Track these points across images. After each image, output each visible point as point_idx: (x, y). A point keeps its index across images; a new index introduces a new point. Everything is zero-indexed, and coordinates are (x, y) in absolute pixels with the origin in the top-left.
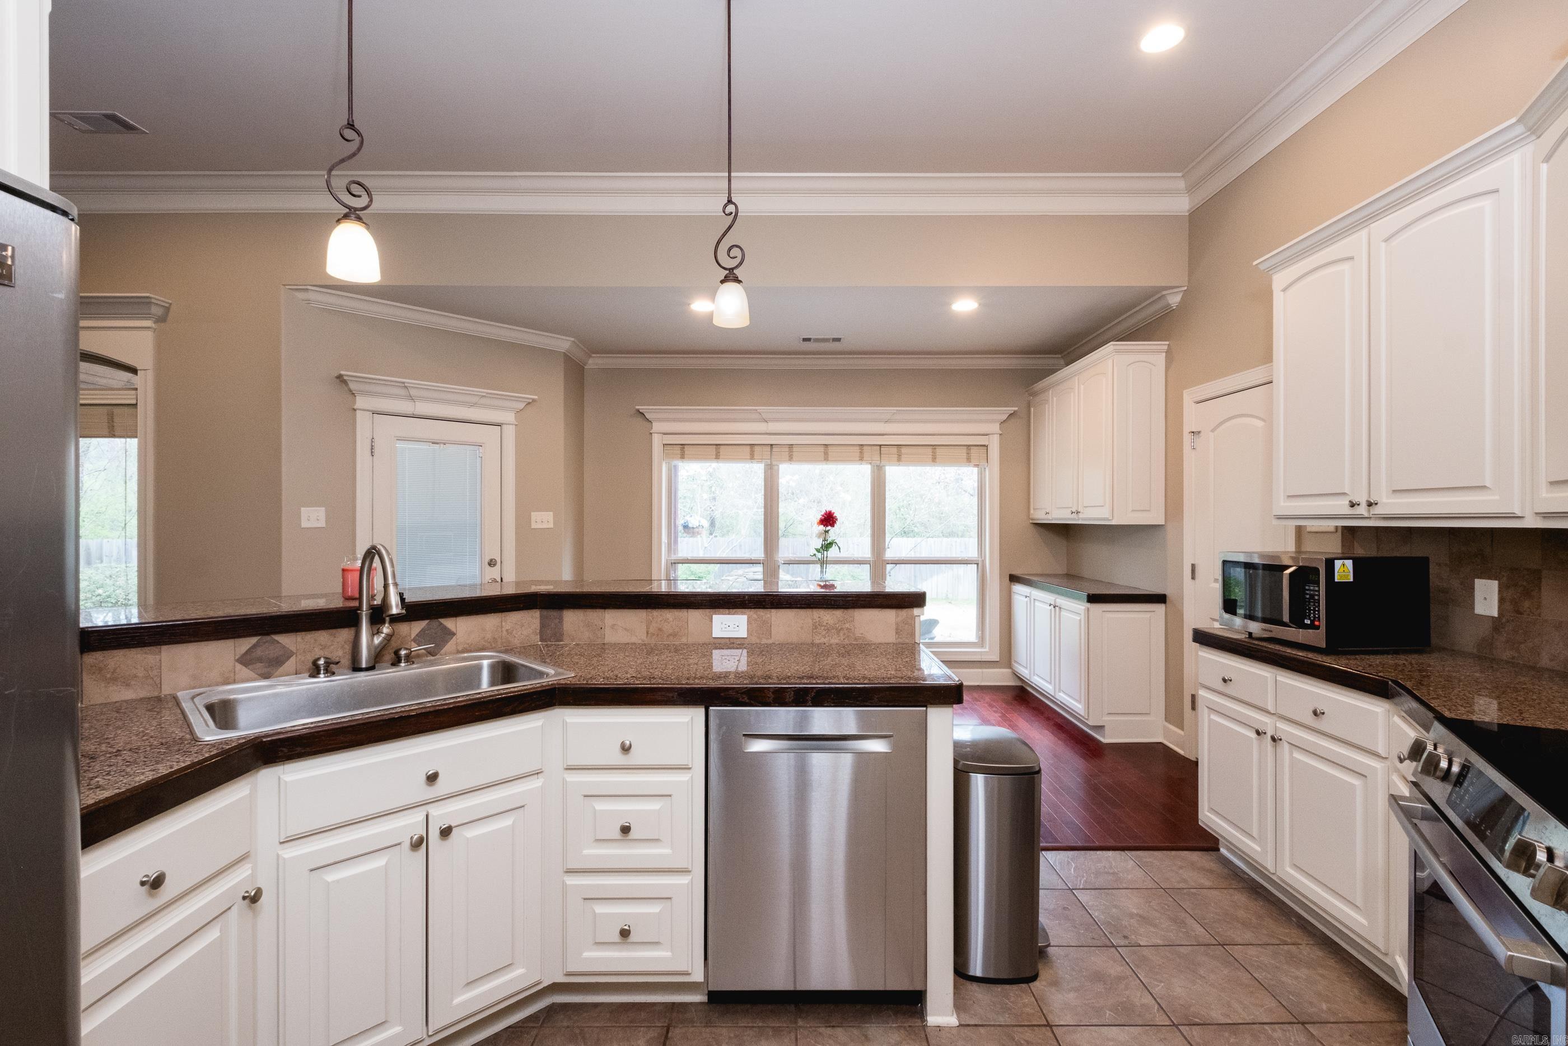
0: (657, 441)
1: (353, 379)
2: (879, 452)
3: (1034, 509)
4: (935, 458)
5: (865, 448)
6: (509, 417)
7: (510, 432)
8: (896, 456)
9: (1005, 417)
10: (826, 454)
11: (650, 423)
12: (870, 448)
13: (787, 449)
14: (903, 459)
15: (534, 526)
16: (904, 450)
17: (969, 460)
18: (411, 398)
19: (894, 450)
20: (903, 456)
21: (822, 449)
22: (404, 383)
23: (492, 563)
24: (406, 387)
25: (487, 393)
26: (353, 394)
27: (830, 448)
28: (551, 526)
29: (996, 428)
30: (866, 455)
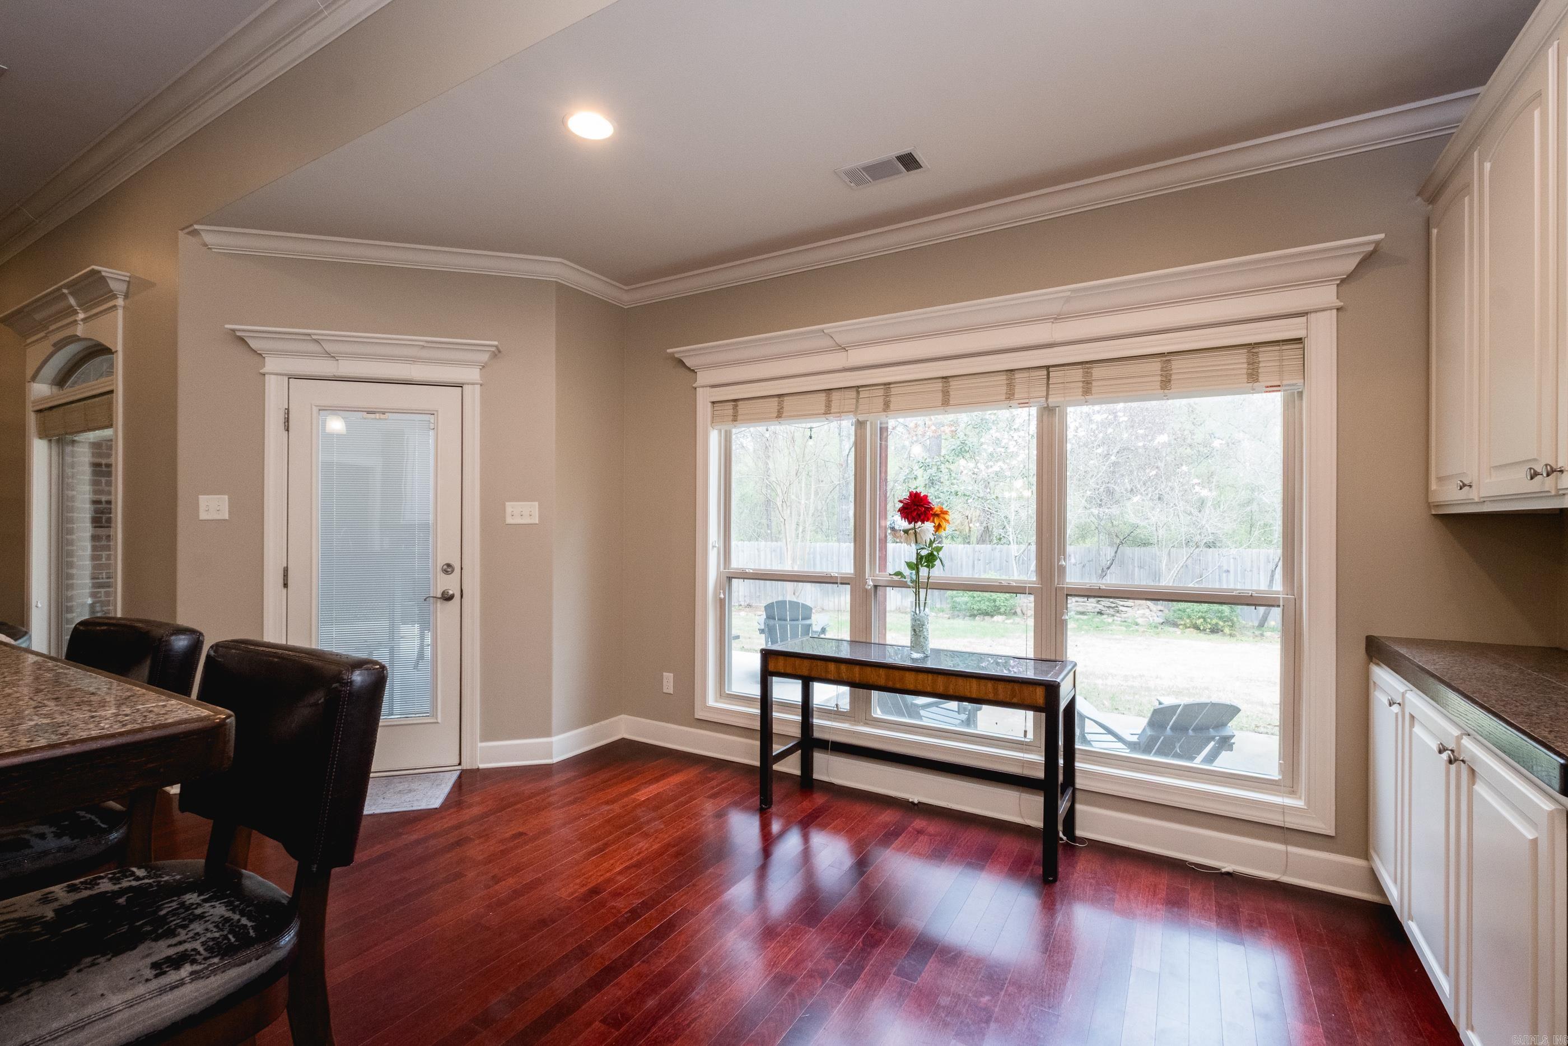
0: (704, 398)
1: (252, 334)
2: (1045, 382)
3: (1440, 479)
4: (1170, 381)
5: (1017, 375)
6: (473, 374)
7: (473, 395)
8: (1081, 384)
9: (1351, 264)
10: (946, 394)
11: (692, 374)
12: (1026, 374)
13: (881, 392)
14: (1094, 390)
15: (509, 520)
16: (1097, 372)
17: (1253, 376)
18: (331, 356)
19: (1077, 374)
20: (1094, 383)
21: (939, 385)
22: (309, 335)
23: (448, 569)
24: (316, 341)
25: (427, 342)
26: (260, 354)
27: (954, 384)
28: (536, 520)
29: (1328, 295)
30: (1020, 391)
